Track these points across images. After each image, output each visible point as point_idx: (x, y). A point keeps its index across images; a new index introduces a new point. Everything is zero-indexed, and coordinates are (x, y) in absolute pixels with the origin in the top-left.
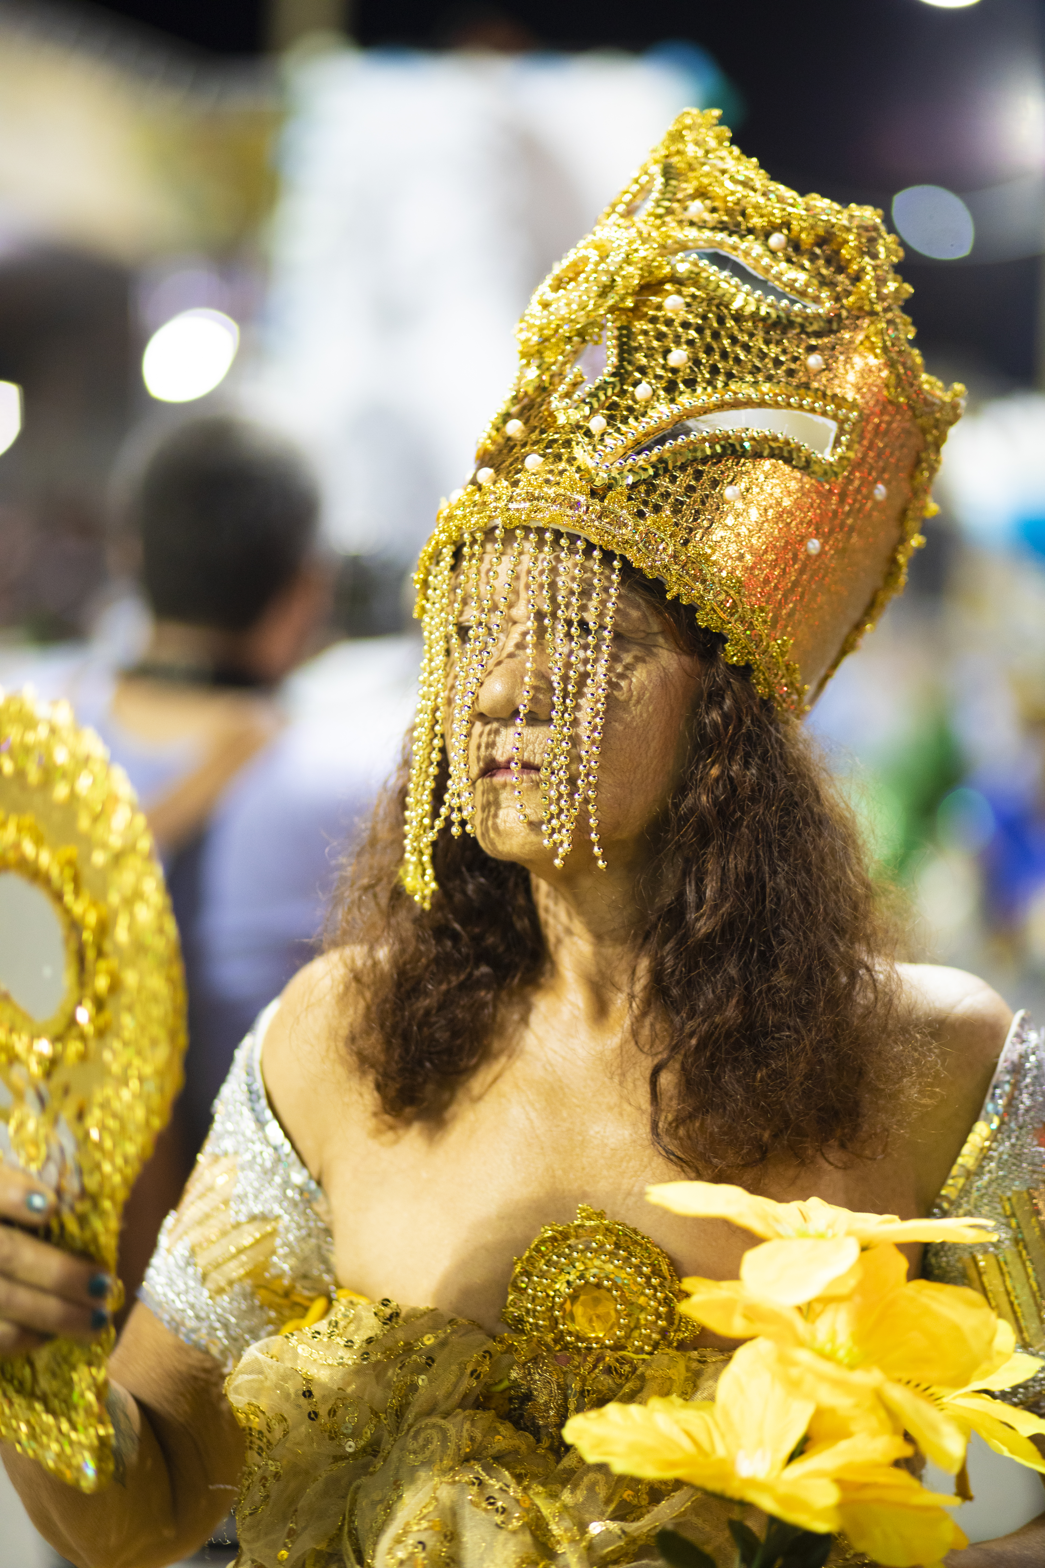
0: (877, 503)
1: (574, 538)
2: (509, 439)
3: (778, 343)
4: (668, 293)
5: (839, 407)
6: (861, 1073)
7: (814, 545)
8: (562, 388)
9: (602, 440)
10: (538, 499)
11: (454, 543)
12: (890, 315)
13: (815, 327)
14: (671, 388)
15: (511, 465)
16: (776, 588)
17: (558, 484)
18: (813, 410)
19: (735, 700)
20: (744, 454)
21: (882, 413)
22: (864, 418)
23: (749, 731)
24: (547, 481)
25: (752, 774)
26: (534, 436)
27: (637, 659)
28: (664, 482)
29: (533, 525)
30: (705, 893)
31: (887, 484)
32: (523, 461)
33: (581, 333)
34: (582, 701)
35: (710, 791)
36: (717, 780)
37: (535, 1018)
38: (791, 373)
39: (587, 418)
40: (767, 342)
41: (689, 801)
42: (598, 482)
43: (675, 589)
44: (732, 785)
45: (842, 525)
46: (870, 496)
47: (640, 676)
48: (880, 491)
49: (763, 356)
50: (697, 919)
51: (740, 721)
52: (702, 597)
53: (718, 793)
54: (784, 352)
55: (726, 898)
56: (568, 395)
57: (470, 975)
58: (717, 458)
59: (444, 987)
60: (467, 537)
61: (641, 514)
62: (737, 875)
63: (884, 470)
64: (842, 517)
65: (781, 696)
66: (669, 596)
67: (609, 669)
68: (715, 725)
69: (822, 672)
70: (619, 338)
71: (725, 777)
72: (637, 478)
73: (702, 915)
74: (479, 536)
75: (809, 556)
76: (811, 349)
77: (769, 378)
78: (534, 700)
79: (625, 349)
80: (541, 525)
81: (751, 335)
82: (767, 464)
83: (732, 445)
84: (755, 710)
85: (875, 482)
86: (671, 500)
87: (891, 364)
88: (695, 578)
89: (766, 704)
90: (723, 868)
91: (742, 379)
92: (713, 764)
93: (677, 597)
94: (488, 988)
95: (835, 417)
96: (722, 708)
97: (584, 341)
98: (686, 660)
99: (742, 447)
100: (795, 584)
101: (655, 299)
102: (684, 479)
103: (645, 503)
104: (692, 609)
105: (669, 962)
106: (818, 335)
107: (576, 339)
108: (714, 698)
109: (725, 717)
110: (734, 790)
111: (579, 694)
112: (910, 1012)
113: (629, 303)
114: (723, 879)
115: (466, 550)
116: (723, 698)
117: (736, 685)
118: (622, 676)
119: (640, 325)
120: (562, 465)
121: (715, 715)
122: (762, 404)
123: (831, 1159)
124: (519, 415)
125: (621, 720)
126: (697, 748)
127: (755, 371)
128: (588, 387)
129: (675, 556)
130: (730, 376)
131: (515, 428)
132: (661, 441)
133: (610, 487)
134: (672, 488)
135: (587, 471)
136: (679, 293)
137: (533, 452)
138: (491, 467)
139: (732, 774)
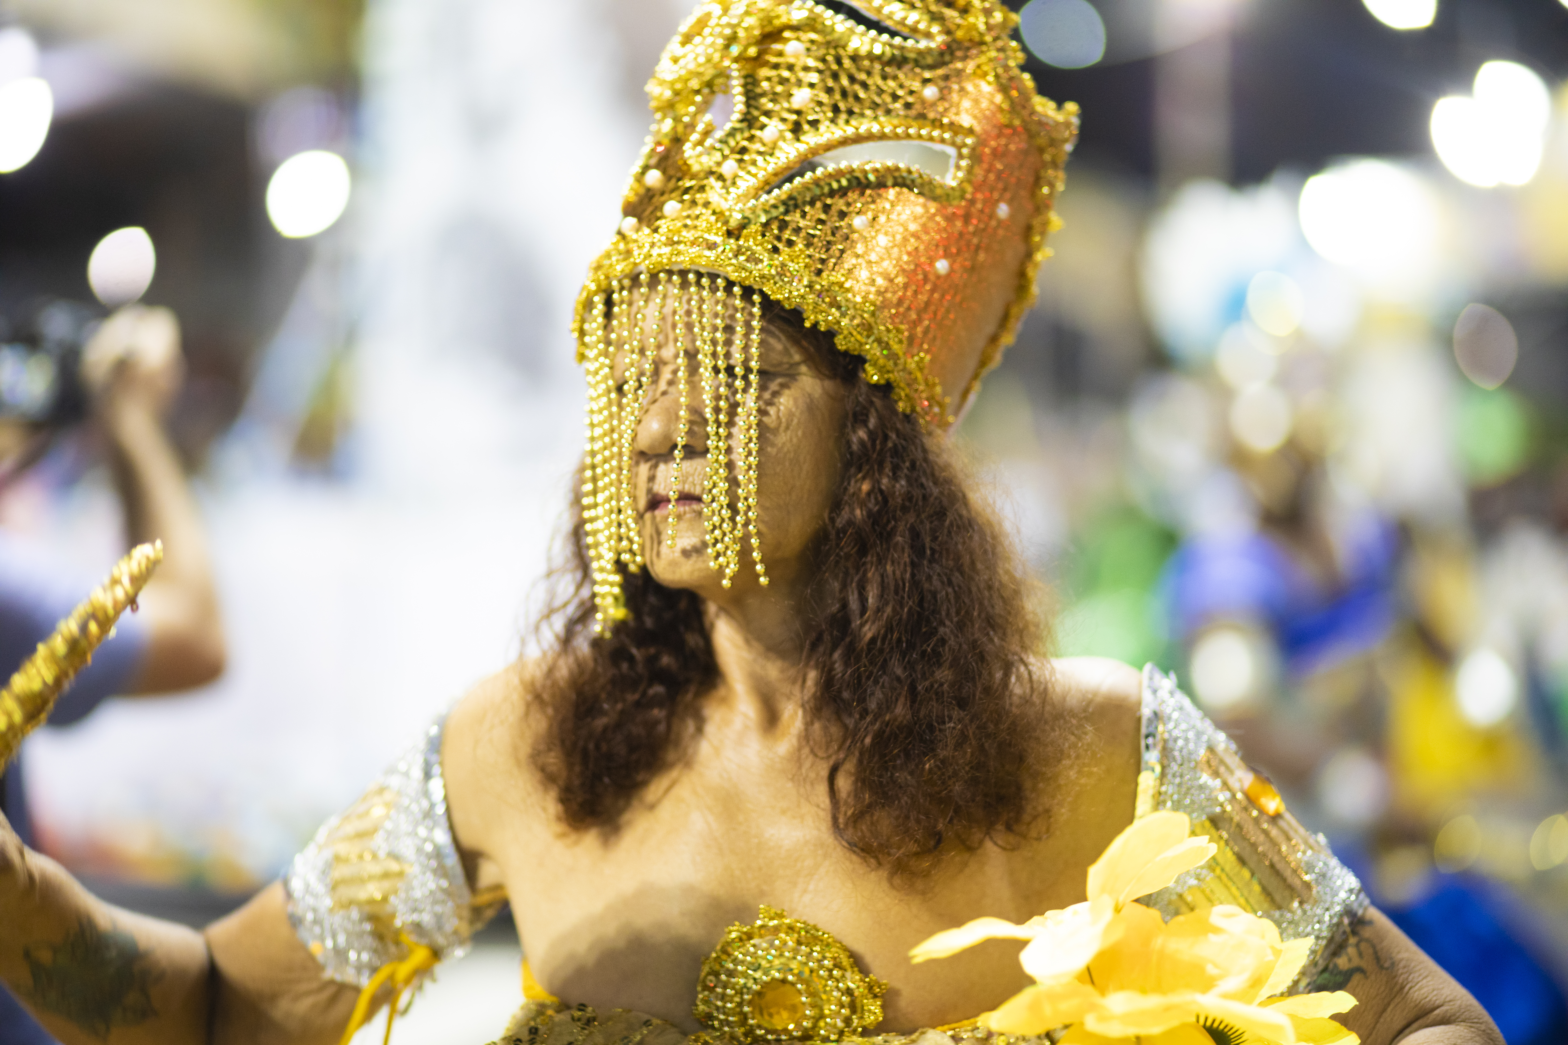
0: (1000, 222)
1: (713, 277)
2: (648, 190)
3: (895, 78)
4: (787, 40)
5: (956, 133)
6: (1021, 759)
7: (942, 266)
8: (695, 137)
9: (734, 183)
10: (679, 242)
11: (605, 291)
12: (1000, 44)
13: (929, 60)
14: (797, 129)
15: (652, 212)
16: (909, 309)
17: (695, 227)
18: (931, 139)
19: (880, 418)
20: (868, 185)
21: (999, 136)
22: (982, 142)
23: (895, 445)
24: (686, 226)
25: (902, 486)
26: (672, 184)
27: (783, 386)
28: (795, 218)
29: (676, 268)
30: (867, 600)
31: (1010, 202)
32: (661, 210)
33: (709, 84)
34: (734, 430)
35: (862, 504)
36: (869, 494)
37: (710, 729)
38: (908, 106)
39: (719, 164)
40: (884, 78)
41: (845, 514)
42: (733, 223)
43: (812, 317)
44: (884, 498)
45: (968, 244)
46: (992, 215)
47: (786, 402)
48: (1003, 210)
49: (880, 92)
50: (862, 625)
51: (886, 437)
52: (839, 322)
53: (871, 505)
54: (901, 86)
55: (887, 604)
56: (700, 143)
57: (644, 694)
58: (843, 192)
59: (619, 706)
60: (615, 283)
61: (775, 250)
62: (896, 580)
63: (1005, 189)
64: (967, 237)
65: (923, 409)
66: (807, 324)
67: (758, 398)
68: (862, 442)
69: (963, 385)
70: (744, 86)
71: (876, 490)
72: (769, 216)
73: (866, 622)
74: (627, 282)
75: (938, 277)
76: (926, 81)
77: (888, 112)
78: (690, 433)
79: (751, 96)
80: (682, 267)
81: (869, 73)
82: (892, 193)
83: (857, 178)
84: (899, 426)
85: (998, 201)
86: (803, 234)
87: (1004, 89)
88: (831, 305)
89: (908, 418)
90: (882, 576)
91: (862, 115)
92: (864, 478)
93: (815, 325)
94: (661, 705)
95: (953, 144)
96: (866, 426)
97: (713, 92)
98: (828, 384)
99: (867, 178)
100: (927, 304)
101: (777, 46)
102: (815, 212)
103: (779, 238)
104: (830, 334)
105: (838, 667)
106: (931, 67)
107: (706, 91)
108: (859, 417)
109: (871, 433)
110: (885, 501)
111: (731, 424)
112: (1064, 699)
113: (752, 51)
114: (883, 586)
115: (615, 296)
116: (867, 416)
117: (877, 402)
118: (770, 403)
119: (764, 72)
120: (697, 211)
121: (862, 434)
122: (882, 137)
123: (1000, 842)
124: (657, 166)
125: (773, 445)
126: (847, 465)
127: (875, 106)
128: (719, 134)
129: (810, 286)
130: (850, 113)
131: (654, 178)
132: (790, 179)
133: (743, 226)
134: (802, 223)
135: (722, 213)
136: (798, 39)
137: (671, 199)
138: (634, 216)
139: (883, 487)
